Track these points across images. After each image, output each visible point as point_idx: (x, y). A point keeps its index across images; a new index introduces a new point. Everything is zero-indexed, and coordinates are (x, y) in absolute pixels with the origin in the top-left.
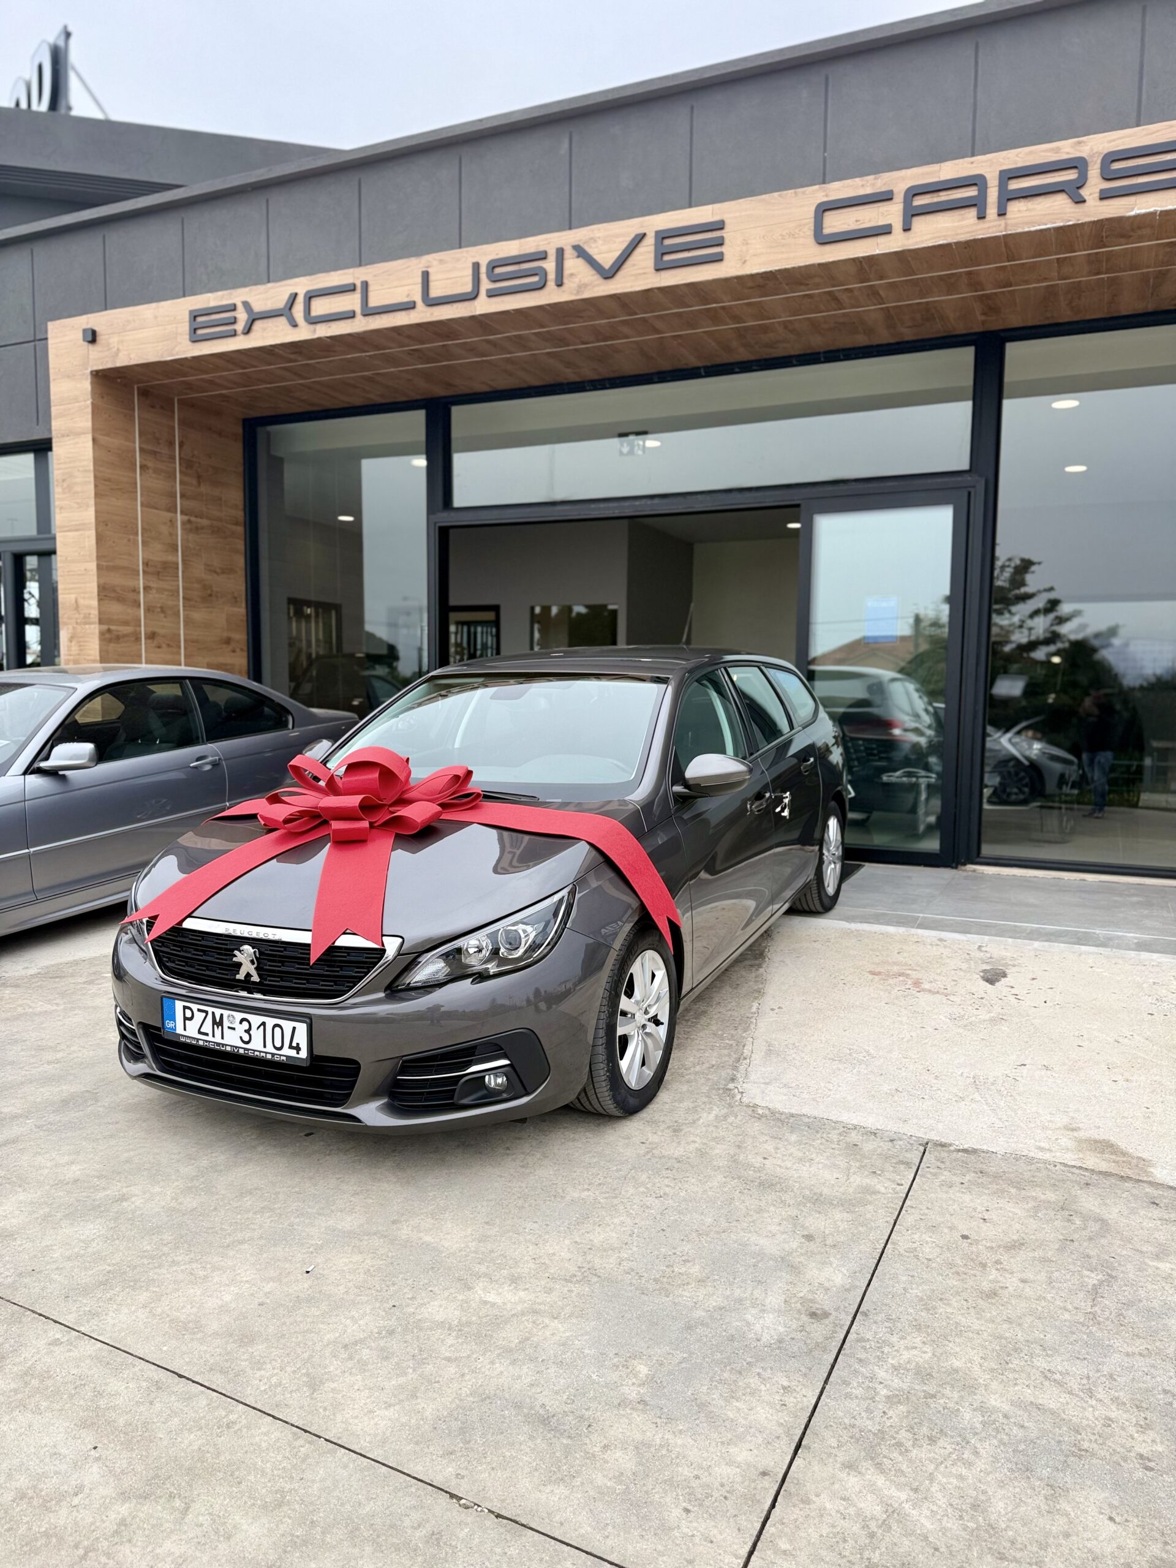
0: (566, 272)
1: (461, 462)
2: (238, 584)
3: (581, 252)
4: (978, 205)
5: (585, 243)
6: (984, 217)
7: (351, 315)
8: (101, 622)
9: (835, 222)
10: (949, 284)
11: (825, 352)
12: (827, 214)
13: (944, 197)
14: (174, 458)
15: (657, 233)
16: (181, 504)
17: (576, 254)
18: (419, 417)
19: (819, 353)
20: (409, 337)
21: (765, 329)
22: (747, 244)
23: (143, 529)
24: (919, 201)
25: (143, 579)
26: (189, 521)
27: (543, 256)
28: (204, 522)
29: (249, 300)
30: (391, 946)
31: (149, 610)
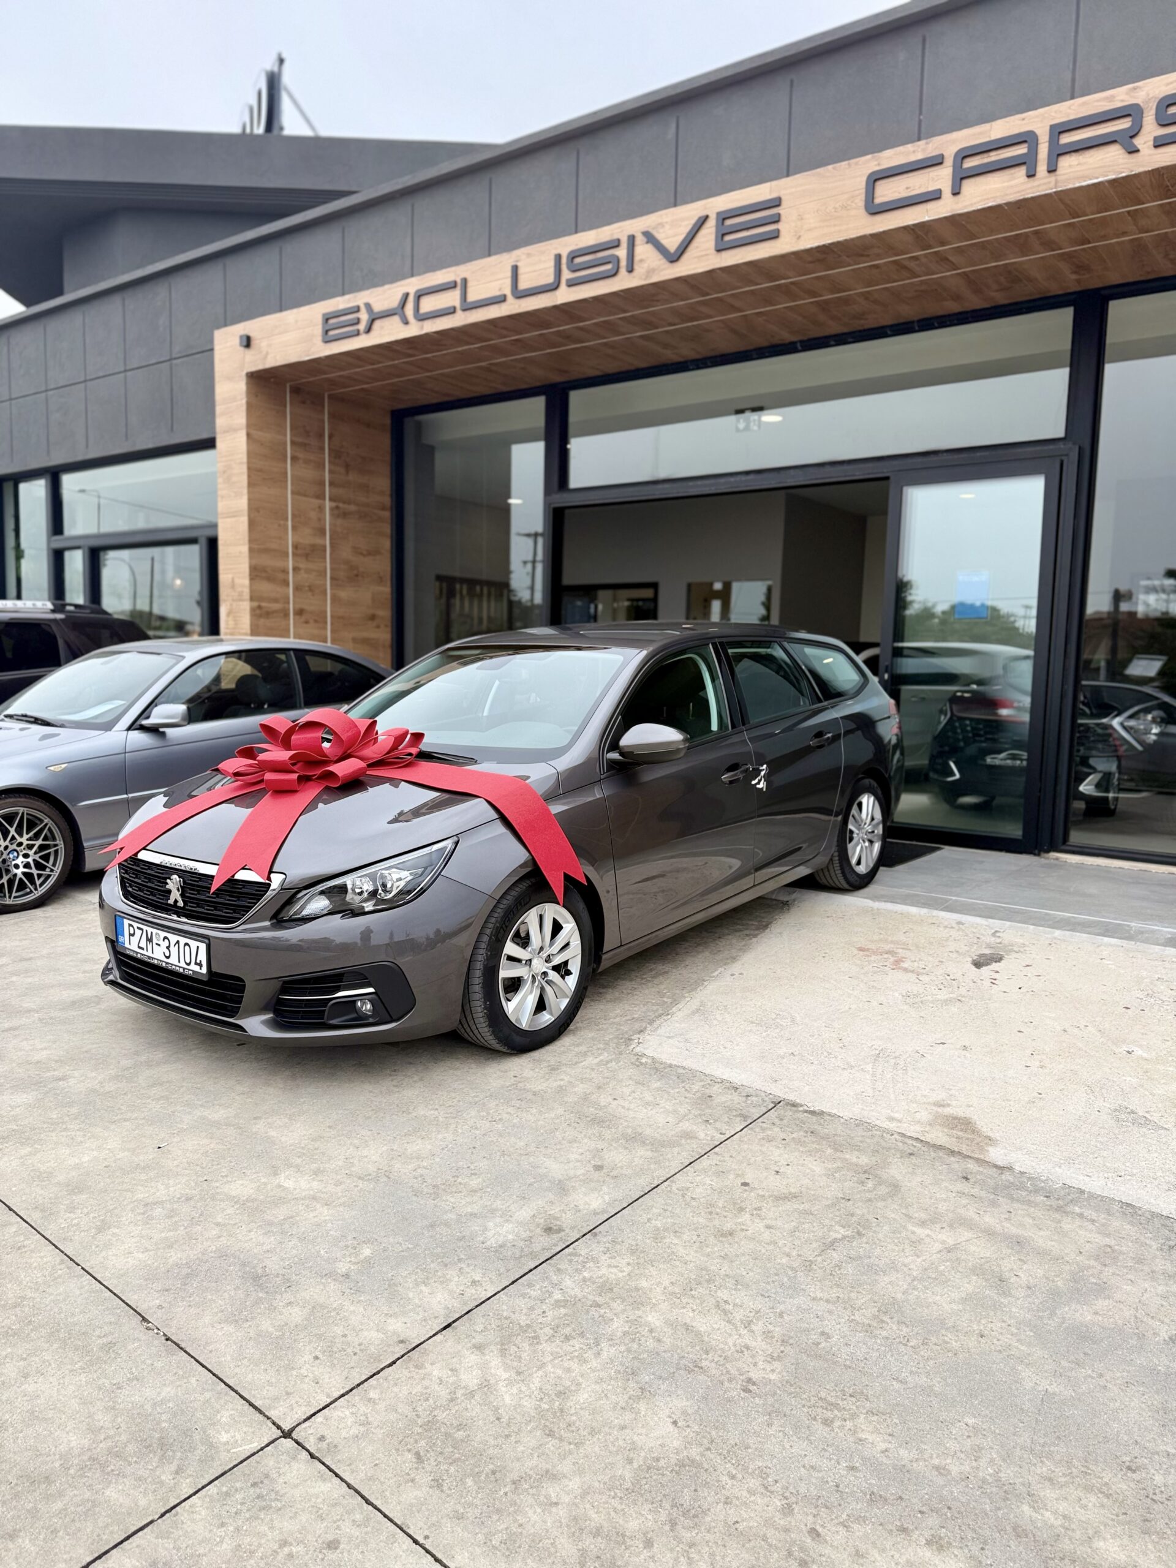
0: (637, 258)
1: (577, 446)
2: (384, 564)
3: (650, 238)
4: (1028, 163)
5: (654, 229)
6: (1034, 175)
7: (452, 311)
8: (252, 599)
9: (887, 191)
10: (1021, 244)
11: (919, 321)
12: (878, 183)
13: (994, 157)
14: (322, 449)
15: (718, 214)
16: (330, 491)
17: (645, 240)
18: (539, 403)
19: (913, 322)
20: (504, 328)
21: (846, 301)
22: (802, 219)
23: (294, 515)
24: (969, 163)
25: (293, 560)
26: (337, 507)
27: (616, 244)
28: (352, 508)
29: (371, 301)
30: (276, 881)
31: (297, 589)
